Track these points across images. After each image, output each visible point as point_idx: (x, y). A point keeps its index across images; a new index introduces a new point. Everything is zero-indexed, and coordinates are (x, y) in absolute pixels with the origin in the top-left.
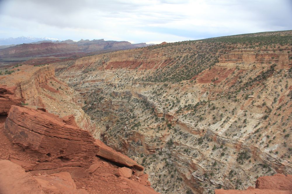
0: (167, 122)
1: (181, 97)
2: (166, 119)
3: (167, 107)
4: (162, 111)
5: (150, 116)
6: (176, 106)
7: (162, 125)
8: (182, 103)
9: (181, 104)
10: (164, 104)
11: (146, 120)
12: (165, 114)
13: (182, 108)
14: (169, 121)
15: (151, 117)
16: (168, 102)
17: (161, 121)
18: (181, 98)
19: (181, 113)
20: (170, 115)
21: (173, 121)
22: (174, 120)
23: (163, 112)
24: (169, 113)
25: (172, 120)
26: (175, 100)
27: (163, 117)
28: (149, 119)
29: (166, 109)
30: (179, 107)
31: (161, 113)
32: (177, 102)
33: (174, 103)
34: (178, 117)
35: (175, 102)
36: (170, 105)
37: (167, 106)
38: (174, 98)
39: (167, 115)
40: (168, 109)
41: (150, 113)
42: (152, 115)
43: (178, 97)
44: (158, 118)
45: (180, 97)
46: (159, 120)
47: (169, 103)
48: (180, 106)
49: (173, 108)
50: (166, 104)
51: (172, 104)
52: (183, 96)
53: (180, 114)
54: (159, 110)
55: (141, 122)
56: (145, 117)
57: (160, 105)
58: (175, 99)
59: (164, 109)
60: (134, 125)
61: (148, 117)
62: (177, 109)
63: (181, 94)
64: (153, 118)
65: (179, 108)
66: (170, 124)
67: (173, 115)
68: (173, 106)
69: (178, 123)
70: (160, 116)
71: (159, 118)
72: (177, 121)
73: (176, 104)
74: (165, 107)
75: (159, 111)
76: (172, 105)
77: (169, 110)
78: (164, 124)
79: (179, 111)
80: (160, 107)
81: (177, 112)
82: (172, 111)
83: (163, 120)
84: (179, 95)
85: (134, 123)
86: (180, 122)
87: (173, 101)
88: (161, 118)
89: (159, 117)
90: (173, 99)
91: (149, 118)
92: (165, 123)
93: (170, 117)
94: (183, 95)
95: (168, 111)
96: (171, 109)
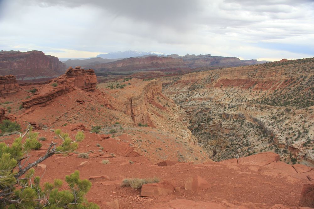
0: (291, 156)
1: (309, 126)
2: (289, 152)
3: (291, 138)
4: (284, 141)
5: (268, 145)
6: (303, 137)
7: (284, 159)
8: (311, 135)
9: (309, 136)
10: (286, 132)
11: (263, 149)
12: (288, 145)
13: (311, 140)
14: (293, 154)
15: (270, 147)
16: (292, 131)
17: (283, 154)
18: (310, 128)
19: (309, 146)
20: (295, 147)
21: (300, 156)
22: (300, 154)
23: (285, 143)
24: (293, 145)
25: (297, 154)
26: (301, 130)
27: (284, 149)
28: (267, 150)
29: (290, 140)
30: (307, 139)
31: (282, 144)
32: (304, 132)
33: (300, 133)
34: (306, 151)
35: (302, 131)
36: (295, 135)
37: (291, 136)
38: (300, 126)
39: (290, 147)
40: (292, 140)
41: (268, 142)
42: (270, 145)
43: (305, 126)
44: (278, 149)
45: (307, 126)
46: (280, 152)
47: (294, 132)
48: (309, 138)
49: (299, 139)
50: (289, 133)
51: (297, 133)
52: (312, 126)
53: (309, 148)
54: (281, 139)
55: (256, 151)
56: (261, 147)
57: (281, 133)
58: (301, 128)
59: (287, 139)
60: (248, 153)
61: (265, 146)
62: (304, 140)
63: (309, 122)
64: (272, 148)
65: (307, 141)
66: (294, 159)
67: (299, 148)
68: (299, 137)
69: (306, 159)
70: (282, 148)
71: (280, 150)
72: (305, 157)
73: (302, 135)
74: (288, 137)
75: (281, 141)
76: (297, 135)
77: (294, 141)
78: (287, 158)
79: (306, 143)
80: (282, 137)
81: (305, 145)
82: (297, 143)
83: (285, 153)
84: (307, 124)
85: (248, 152)
86: (309, 157)
87: (298, 131)
88: (282, 149)
89: (280, 148)
90: (298, 128)
91: (266, 148)
92: (288, 156)
93: (294, 150)
94: (312, 124)
95: (293, 143)
96: (296, 140)
